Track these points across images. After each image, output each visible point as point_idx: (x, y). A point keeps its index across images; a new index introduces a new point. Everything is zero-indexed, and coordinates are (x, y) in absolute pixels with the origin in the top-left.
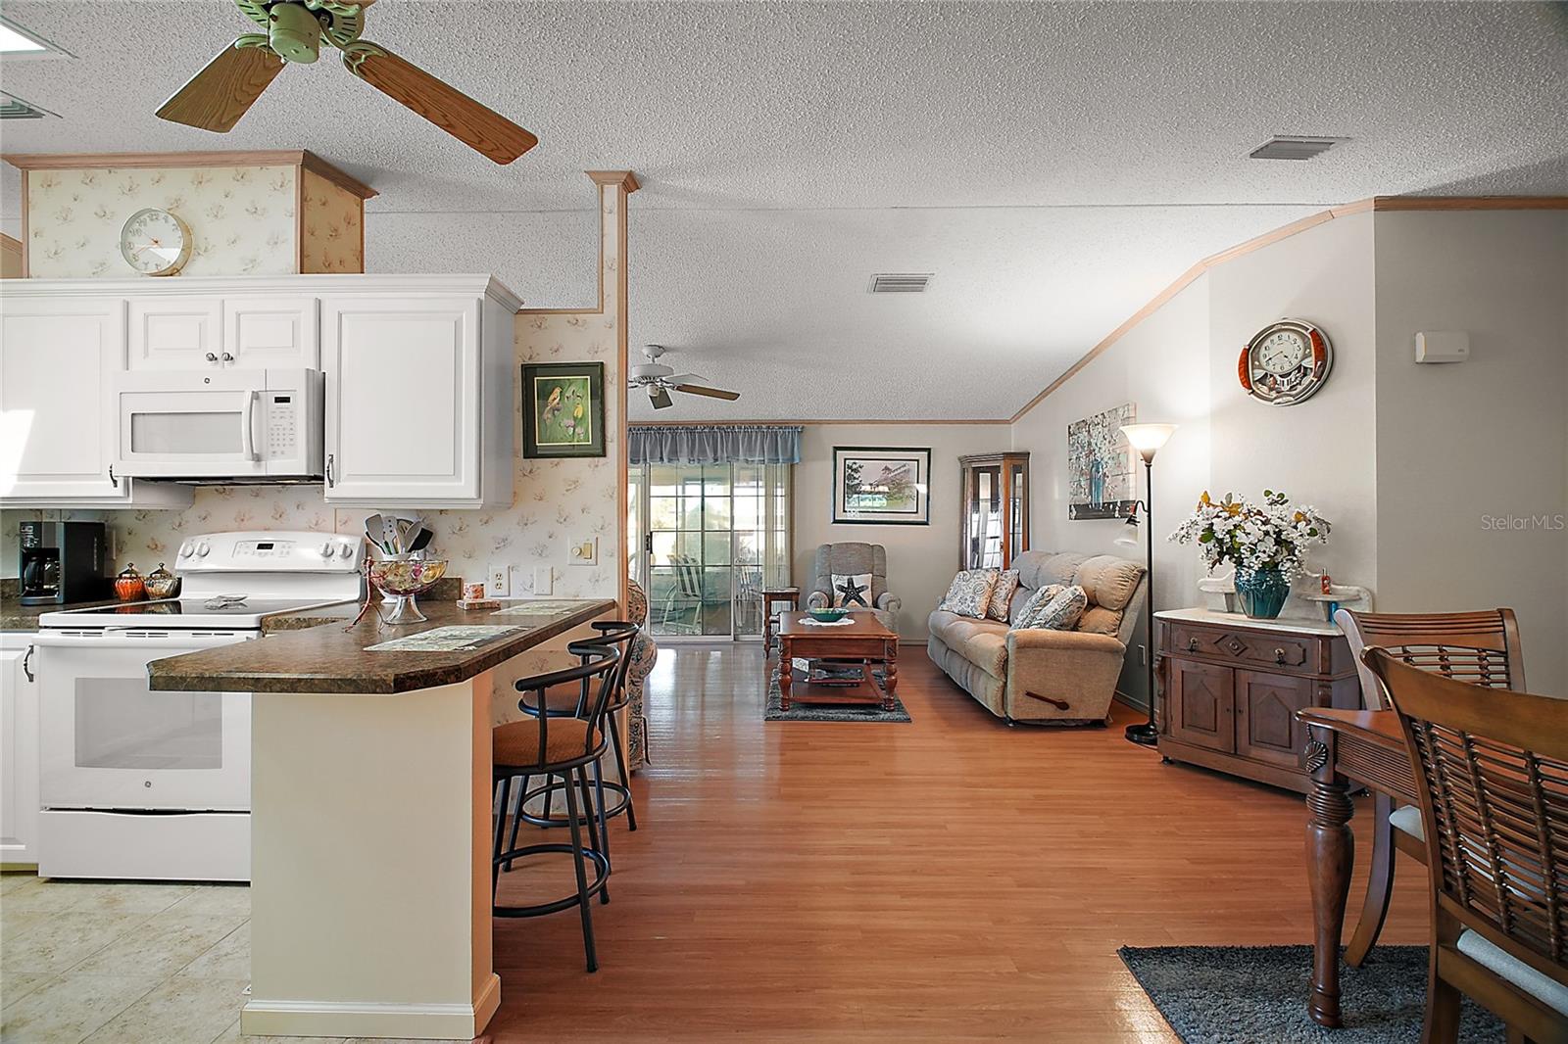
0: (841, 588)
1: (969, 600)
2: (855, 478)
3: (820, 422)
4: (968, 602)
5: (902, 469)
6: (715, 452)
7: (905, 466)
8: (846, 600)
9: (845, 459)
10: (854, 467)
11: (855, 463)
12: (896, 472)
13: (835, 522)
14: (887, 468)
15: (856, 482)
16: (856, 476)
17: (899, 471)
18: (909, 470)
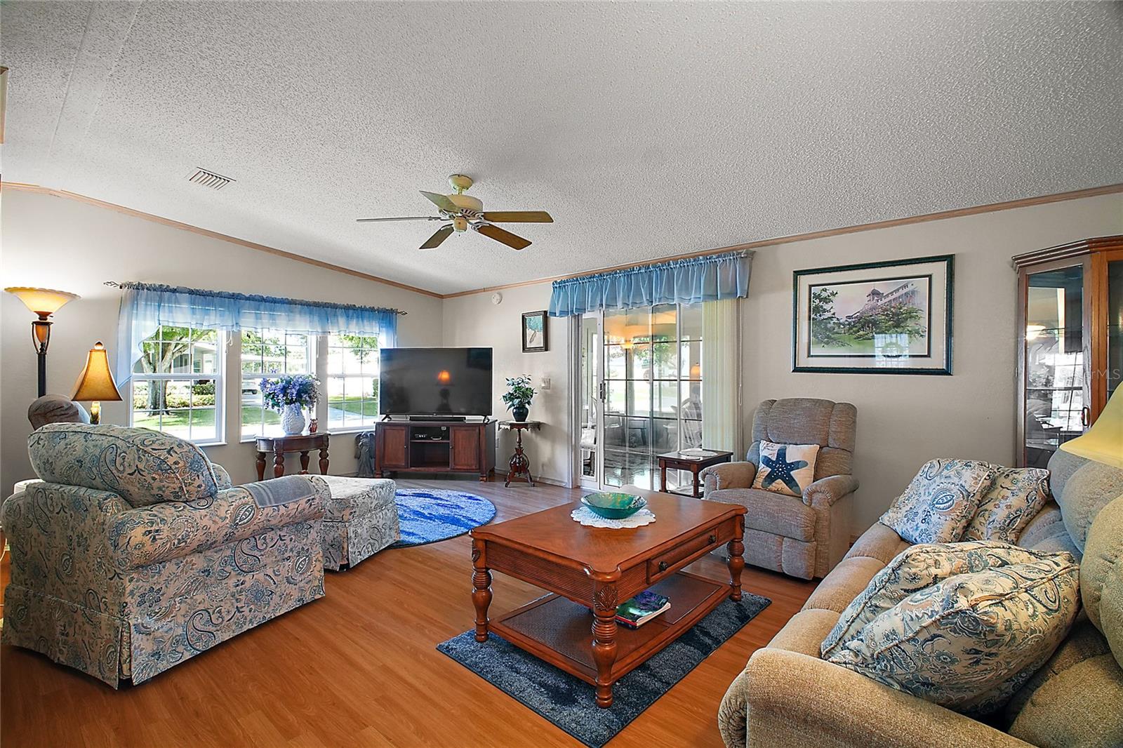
0: (767, 461)
1: (921, 515)
2: (825, 311)
3: (775, 243)
4: (918, 520)
5: (902, 292)
6: (651, 295)
7: (906, 286)
8: (770, 478)
9: (810, 286)
10: (824, 295)
11: (825, 290)
12: (891, 297)
13: (796, 370)
14: (875, 293)
15: (827, 315)
16: (827, 307)
17: (895, 295)
18: (913, 292)
